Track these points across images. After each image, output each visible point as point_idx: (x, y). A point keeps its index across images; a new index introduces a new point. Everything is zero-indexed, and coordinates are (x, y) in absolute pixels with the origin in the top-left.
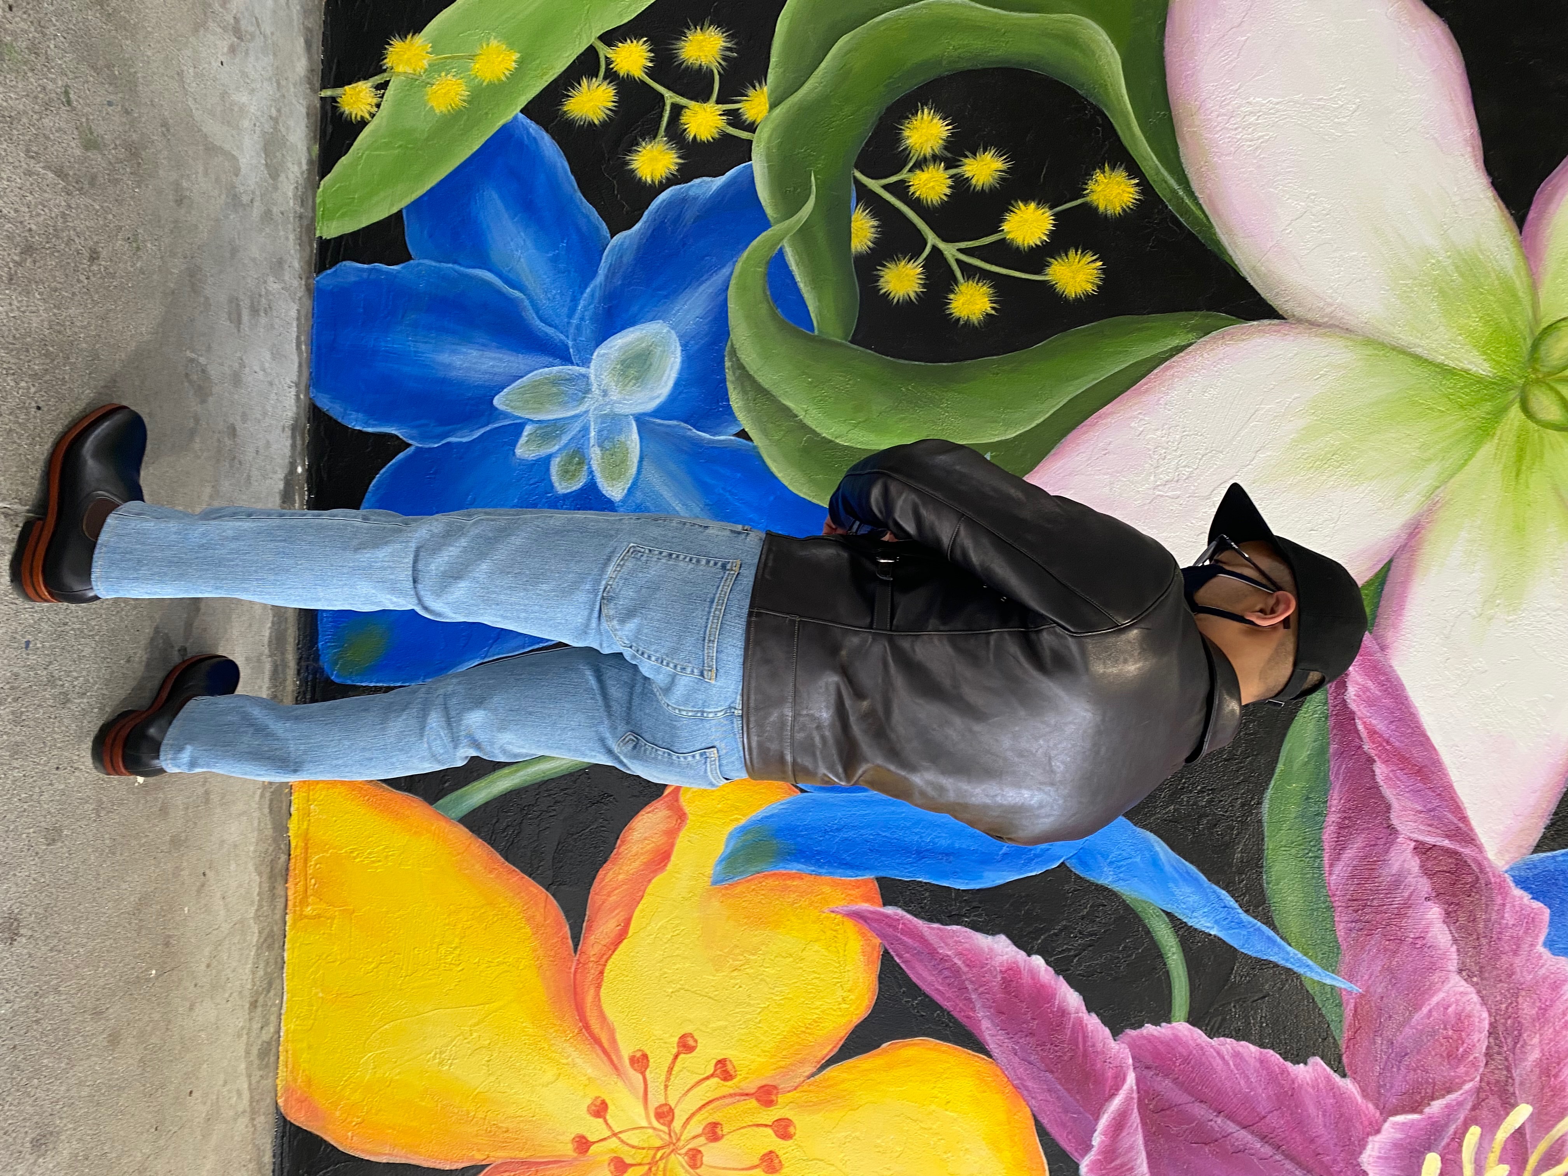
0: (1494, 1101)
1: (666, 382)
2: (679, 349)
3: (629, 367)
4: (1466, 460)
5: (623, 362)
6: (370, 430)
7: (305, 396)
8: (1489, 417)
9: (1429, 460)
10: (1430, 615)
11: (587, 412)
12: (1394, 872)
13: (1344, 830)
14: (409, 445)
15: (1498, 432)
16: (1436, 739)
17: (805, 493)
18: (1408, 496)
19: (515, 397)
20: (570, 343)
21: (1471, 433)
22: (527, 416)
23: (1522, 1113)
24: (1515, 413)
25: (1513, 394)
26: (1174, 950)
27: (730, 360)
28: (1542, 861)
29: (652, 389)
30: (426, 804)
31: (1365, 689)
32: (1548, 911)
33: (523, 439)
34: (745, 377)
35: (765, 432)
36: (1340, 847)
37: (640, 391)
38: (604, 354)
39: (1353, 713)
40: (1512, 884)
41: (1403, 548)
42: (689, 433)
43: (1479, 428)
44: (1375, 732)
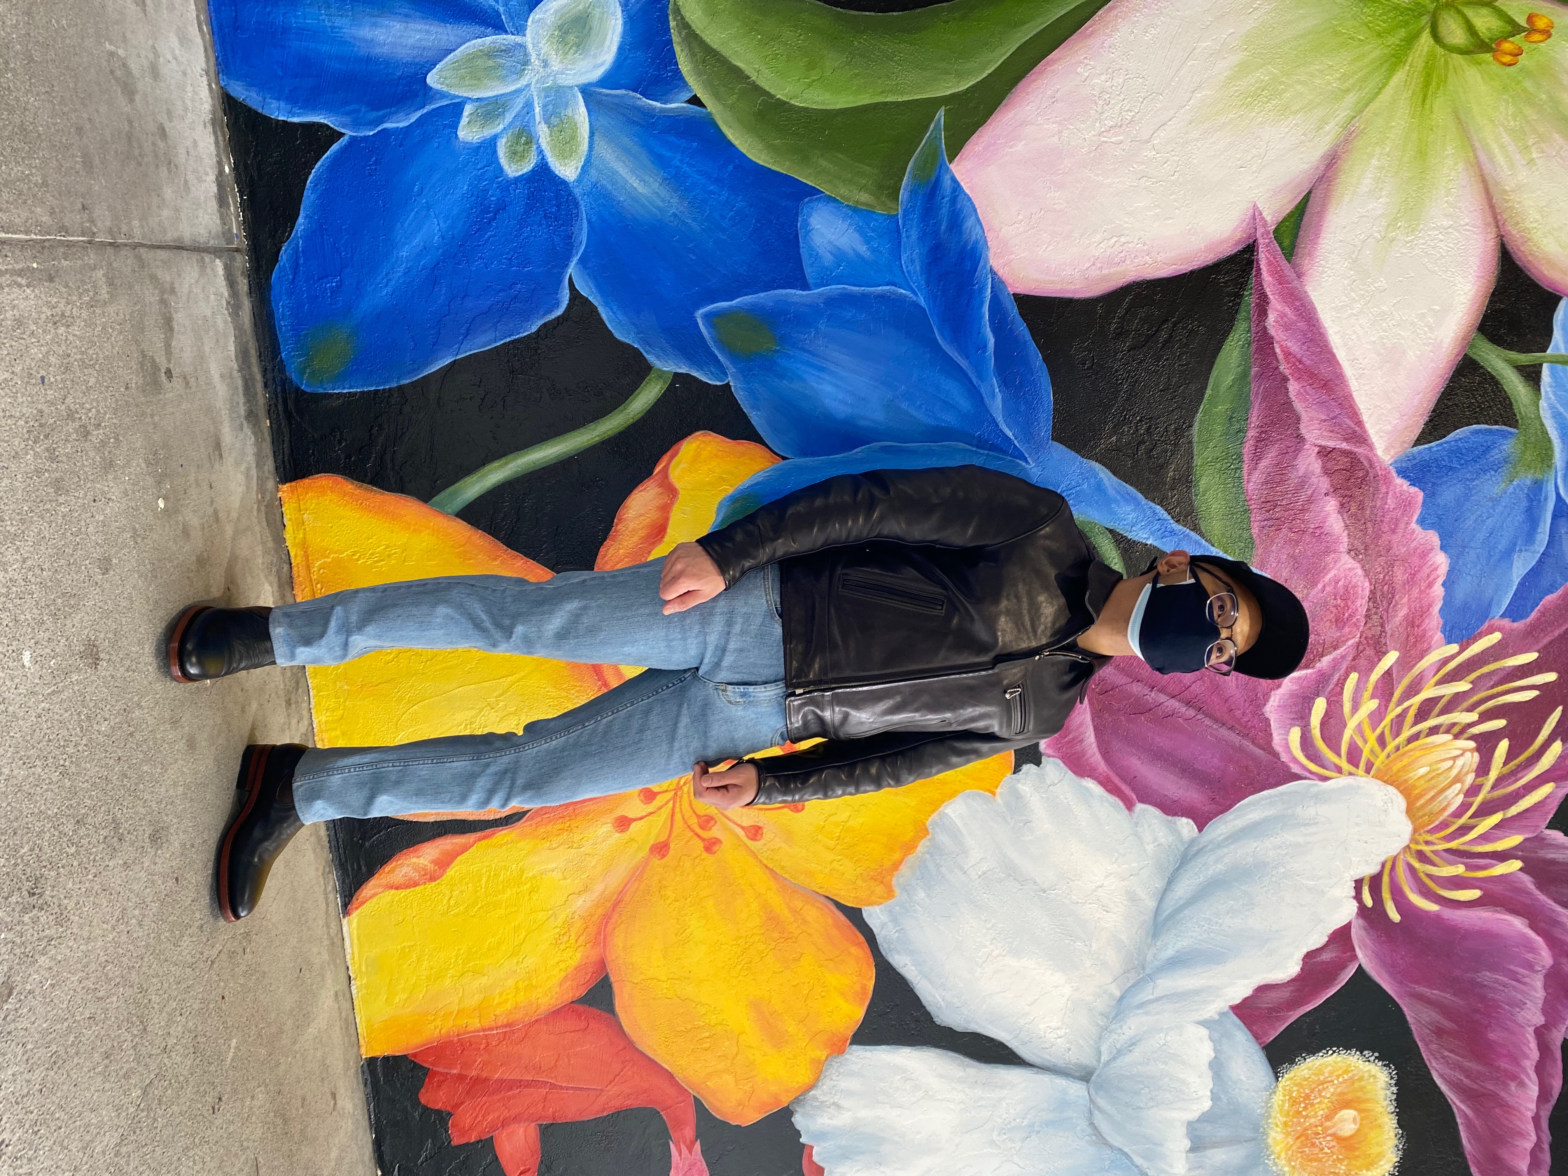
0: (1369, 652)
1: (609, 47)
2: (619, 10)
3: (567, 32)
4: (1380, 89)
5: (560, 28)
6: (296, 120)
7: (216, 85)
8: (1403, 43)
9: (1348, 90)
10: (1341, 241)
11: (528, 85)
12: (1300, 475)
13: (1262, 441)
14: (343, 134)
15: (1410, 59)
16: (1341, 355)
17: (764, 161)
18: (1327, 128)
19: (448, 74)
20: (501, 9)
21: (1386, 61)
22: (465, 95)
23: (1391, 658)
24: (1426, 38)
25: (1425, 20)
26: (1116, 560)
27: (675, 19)
28: (1420, 453)
29: (595, 57)
30: (421, 503)
31: (1283, 315)
32: (1422, 494)
33: (464, 120)
34: (692, 37)
35: (717, 96)
36: (1257, 457)
37: (583, 59)
38: (540, 19)
39: (1272, 338)
40: (1395, 475)
41: (1320, 179)
42: (639, 103)
43: (1393, 56)
44: (1290, 354)
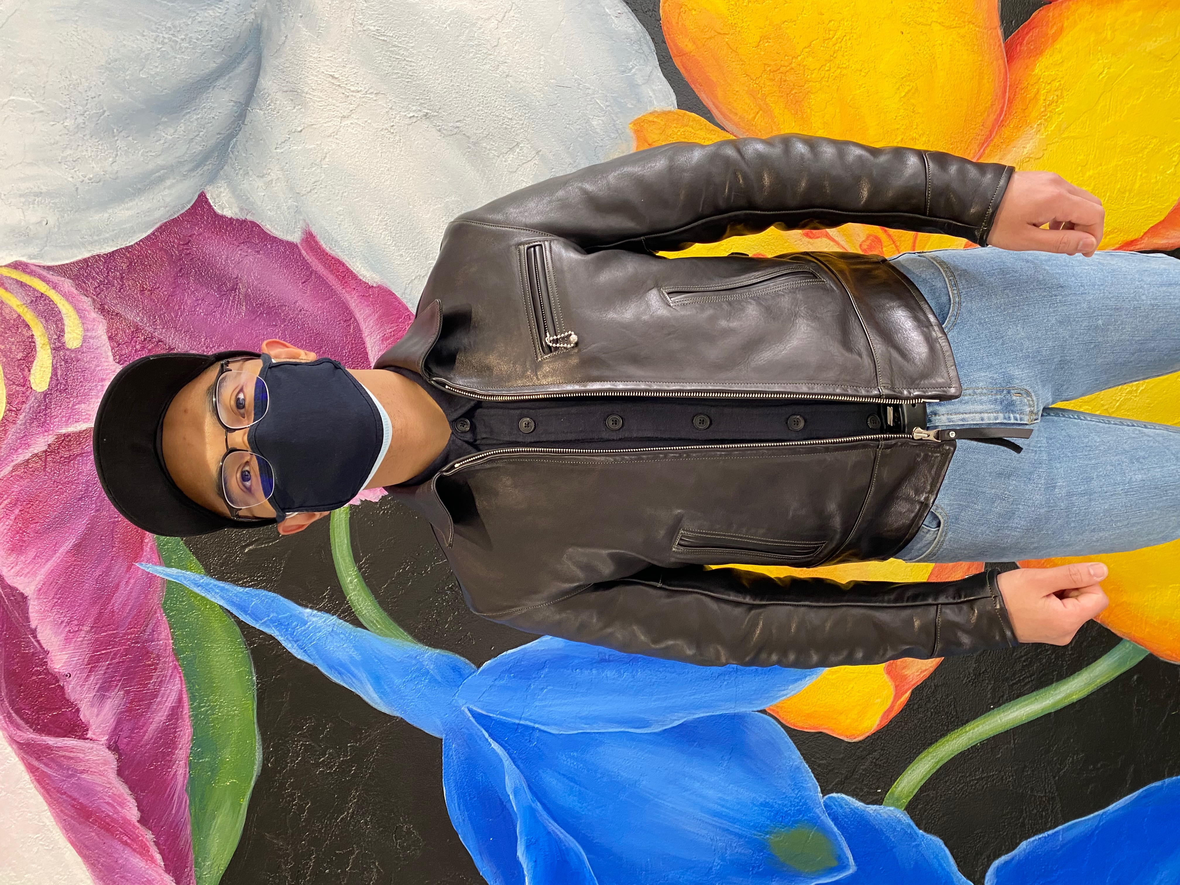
12: (109, 701)
16: (71, 855)
30: (1157, 654)
36: (172, 722)
39: (167, 870)
44: (141, 854)
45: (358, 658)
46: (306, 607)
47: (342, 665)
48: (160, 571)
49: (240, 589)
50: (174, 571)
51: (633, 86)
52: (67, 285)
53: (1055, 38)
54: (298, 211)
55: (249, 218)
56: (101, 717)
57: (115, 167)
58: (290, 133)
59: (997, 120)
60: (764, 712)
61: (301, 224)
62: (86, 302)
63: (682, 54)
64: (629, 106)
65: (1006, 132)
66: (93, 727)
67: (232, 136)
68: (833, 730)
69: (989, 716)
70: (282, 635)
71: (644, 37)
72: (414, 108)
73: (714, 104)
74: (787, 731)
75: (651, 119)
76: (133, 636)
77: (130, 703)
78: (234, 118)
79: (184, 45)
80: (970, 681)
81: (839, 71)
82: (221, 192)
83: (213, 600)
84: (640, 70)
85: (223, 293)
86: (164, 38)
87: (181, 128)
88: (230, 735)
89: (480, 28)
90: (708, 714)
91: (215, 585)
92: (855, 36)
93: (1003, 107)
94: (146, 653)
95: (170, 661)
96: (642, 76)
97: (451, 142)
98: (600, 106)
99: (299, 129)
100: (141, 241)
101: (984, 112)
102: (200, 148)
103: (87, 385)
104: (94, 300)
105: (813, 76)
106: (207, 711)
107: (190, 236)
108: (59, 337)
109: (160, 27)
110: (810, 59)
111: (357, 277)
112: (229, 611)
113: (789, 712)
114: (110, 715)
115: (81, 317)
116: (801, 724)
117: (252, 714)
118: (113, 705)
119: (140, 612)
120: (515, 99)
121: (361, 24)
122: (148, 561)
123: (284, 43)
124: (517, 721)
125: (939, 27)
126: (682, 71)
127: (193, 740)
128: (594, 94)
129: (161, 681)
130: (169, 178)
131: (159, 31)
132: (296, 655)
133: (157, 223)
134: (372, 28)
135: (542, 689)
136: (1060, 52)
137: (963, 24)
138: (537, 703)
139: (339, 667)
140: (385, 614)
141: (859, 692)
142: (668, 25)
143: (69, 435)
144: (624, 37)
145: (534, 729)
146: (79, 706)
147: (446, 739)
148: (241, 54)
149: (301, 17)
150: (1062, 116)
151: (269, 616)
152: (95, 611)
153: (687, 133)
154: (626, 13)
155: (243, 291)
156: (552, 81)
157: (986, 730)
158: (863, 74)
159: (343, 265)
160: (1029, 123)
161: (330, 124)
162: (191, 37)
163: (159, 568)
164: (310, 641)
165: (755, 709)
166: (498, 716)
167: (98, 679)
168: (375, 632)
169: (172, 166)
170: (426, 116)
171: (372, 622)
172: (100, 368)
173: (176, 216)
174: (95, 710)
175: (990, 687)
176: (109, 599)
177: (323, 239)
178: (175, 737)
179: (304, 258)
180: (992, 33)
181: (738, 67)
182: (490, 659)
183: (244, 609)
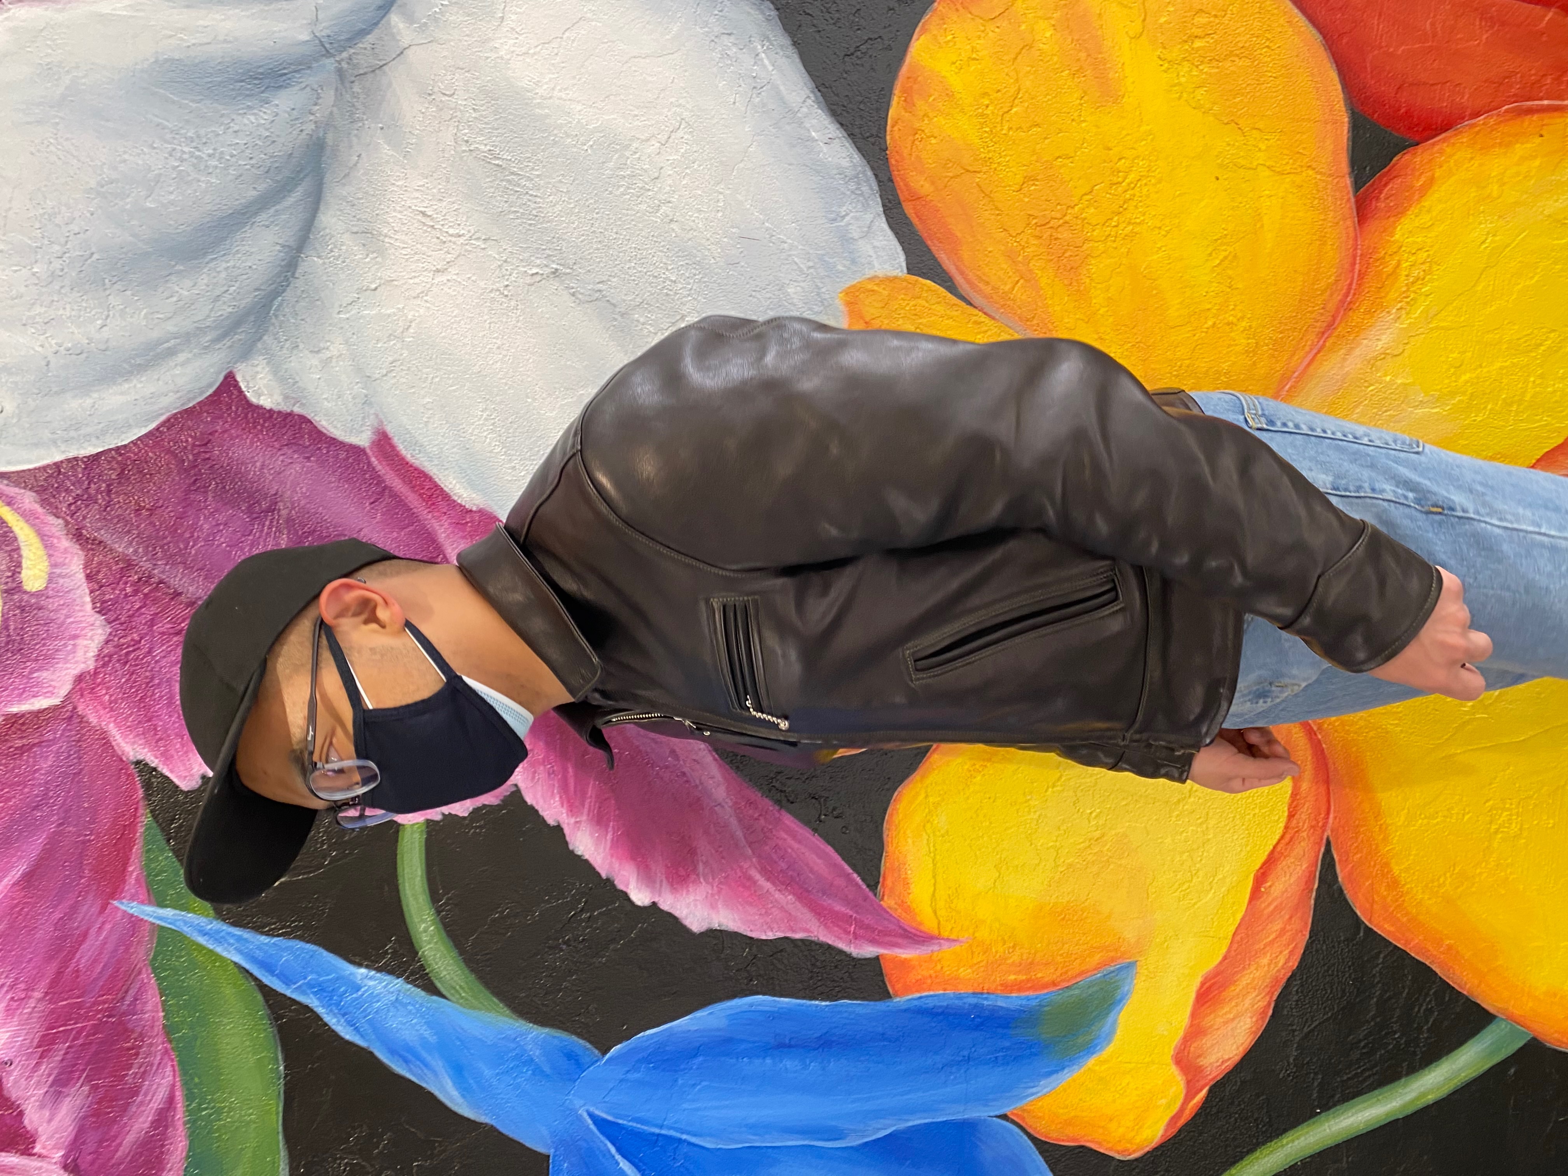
12: (66, 1101)
13: (152, 1161)
30: (1540, 1037)
36: (159, 1131)
45: (433, 1039)
46: (360, 965)
47: (410, 1049)
48: (149, 913)
49: (264, 939)
50: (169, 912)
51: (845, 239)
52: (29, 499)
53: (1424, 191)
54: (367, 402)
55: (297, 410)
56: (54, 1124)
57: (106, 333)
58: (360, 290)
59: (1342, 302)
60: (1004, 1117)
61: (371, 421)
62: (55, 525)
63: (916, 198)
64: (840, 267)
65: (1355, 317)
66: (43, 1138)
67: (275, 294)
68: (1099, 1143)
69: (1314, 1123)
70: (323, 1006)
71: (864, 173)
72: (538, 262)
73: (957, 268)
74: (1035, 1144)
75: (869, 287)
76: (106, 1006)
77: (97, 1103)
78: (279, 269)
79: (214, 162)
80: (1289, 1075)
81: (1131, 227)
82: (257, 372)
83: (225, 954)
84: (857, 219)
85: (255, 515)
86: (184, 152)
87: (204, 280)
88: (242, 1149)
89: (635, 153)
90: (926, 1121)
91: (229, 933)
92: (1153, 181)
93: (1351, 284)
94: (122, 1030)
95: (159, 1044)
96: (859, 227)
97: (589, 311)
98: (799, 267)
99: (373, 286)
100: (139, 439)
101: (1326, 290)
102: (230, 310)
103: (53, 645)
104: (67, 523)
105: (1095, 233)
106: (211, 1115)
107: (210, 434)
108: (13, 574)
109: (177, 136)
110: (1092, 210)
111: (450, 497)
112: (247, 971)
113: (1040, 1118)
114: (68, 1121)
115: (46, 547)
116: (1054, 1135)
117: (276, 1120)
118: (73, 1107)
119: (117, 971)
120: (680, 254)
121: (467, 141)
122: (132, 898)
123: (355, 165)
124: (657, 1131)
125: (1268, 173)
126: (915, 221)
127: (188, 1157)
128: (790, 250)
129: (145, 1072)
130: (183, 351)
131: (175, 141)
132: (342, 1034)
133: (162, 414)
134: (482, 147)
135: (694, 1085)
136: (1429, 211)
137: (1299, 170)
138: (685, 1106)
139: (405, 1053)
140: (472, 977)
141: (1136, 1089)
142: (897, 157)
143: (23, 715)
144: (835, 172)
145: (680, 1141)
146: (23, 1107)
147: (555, 1156)
148: (293, 178)
149: (382, 128)
150: (1430, 298)
151: (305, 978)
152: (51, 969)
153: (918, 308)
154: (839, 138)
155: (284, 512)
156: (734, 230)
157: (1310, 1143)
158: (1163, 233)
159: (430, 479)
160: (1387, 307)
161: (416, 280)
162: (222, 153)
163: (149, 909)
164: (363, 1014)
165: (992, 1114)
166: (631, 1124)
167: (52, 1069)
168: (457, 1003)
169: (188, 333)
170: (554, 273)
171: (454, 988)
172: (71, 620)
173: (191, 405)
174: (47, 1113)
175: (1316, 1084)
176: (73, 952)
177: (402, 443)
178: (162, 1153)
179: (374, 469)
180: (1338, 183)
181: (993, 217)
182: (620, 1042)
183: (268, 968)
